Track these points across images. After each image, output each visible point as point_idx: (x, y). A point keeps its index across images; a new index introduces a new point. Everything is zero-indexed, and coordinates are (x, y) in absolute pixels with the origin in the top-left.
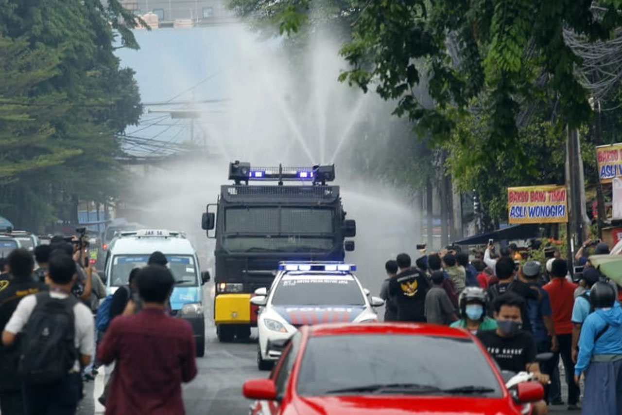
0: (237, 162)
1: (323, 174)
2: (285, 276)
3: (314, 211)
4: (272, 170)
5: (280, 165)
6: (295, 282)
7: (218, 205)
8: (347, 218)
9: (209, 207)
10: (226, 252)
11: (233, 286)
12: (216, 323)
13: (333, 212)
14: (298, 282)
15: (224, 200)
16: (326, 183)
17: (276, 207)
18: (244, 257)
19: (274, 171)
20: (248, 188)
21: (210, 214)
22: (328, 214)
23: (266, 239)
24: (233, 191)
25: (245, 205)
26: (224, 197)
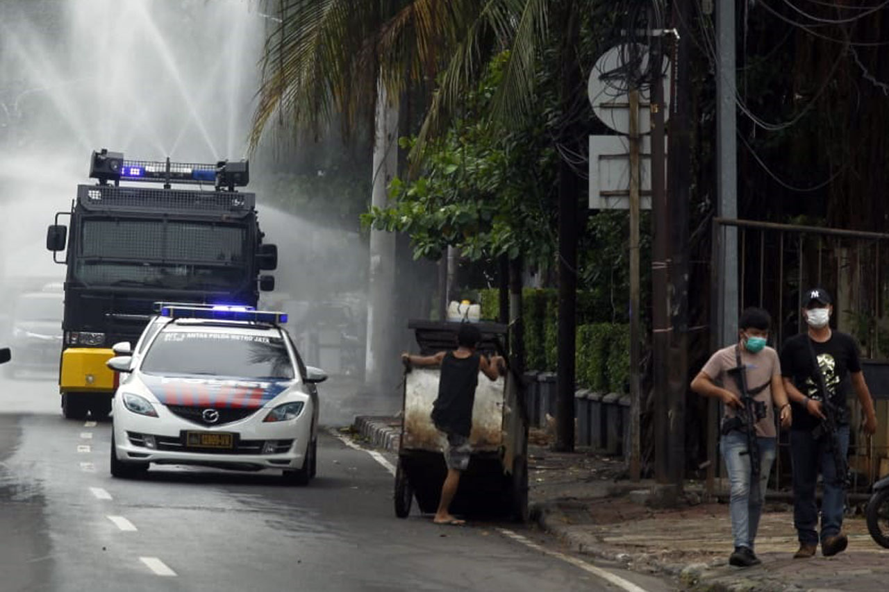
0: (104, 152)
1: (232, 176)
2: (170, 325)
3: (216, 229)
4: (156, 166)
5: (168, 159)
6: (183, 336)
7: (72, 214)
8: (266, 241)
9: (59, 216)
10: (82, 285)
11: (91, 336)
12: (62, 390)
13: (245, 232)
14: (189, 336)
15: (83, 207)
16: (236, 188)
17: (160, 221)
18: (110, 293)
19: (157, 168)
20: (119, 190)
21: (61, 226)
22: (236, 235)
23: (142, 268)
24: (95, 195)
25: (113, 215)
26: (82, 203)
